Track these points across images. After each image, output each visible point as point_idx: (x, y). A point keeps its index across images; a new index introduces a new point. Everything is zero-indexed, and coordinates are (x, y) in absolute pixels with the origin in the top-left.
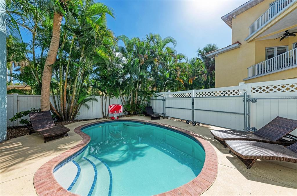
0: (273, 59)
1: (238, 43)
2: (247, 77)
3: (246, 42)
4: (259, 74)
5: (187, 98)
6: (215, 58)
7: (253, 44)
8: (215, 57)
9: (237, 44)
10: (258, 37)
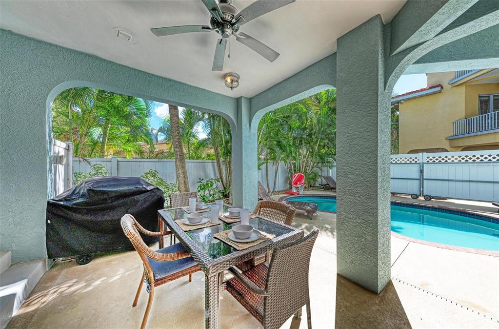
0: (487, 116)
1: (440, 87)
2: (452, 134)
3: (450, 86)
4: (475, 131)
5: (413, 164)
6: (398, 106)
7: (463, 89)
8: (400, 105)
9: (439, 89)
10: (476, 79)
